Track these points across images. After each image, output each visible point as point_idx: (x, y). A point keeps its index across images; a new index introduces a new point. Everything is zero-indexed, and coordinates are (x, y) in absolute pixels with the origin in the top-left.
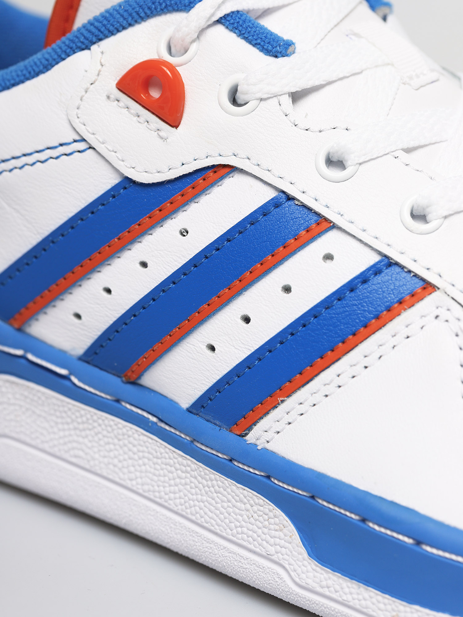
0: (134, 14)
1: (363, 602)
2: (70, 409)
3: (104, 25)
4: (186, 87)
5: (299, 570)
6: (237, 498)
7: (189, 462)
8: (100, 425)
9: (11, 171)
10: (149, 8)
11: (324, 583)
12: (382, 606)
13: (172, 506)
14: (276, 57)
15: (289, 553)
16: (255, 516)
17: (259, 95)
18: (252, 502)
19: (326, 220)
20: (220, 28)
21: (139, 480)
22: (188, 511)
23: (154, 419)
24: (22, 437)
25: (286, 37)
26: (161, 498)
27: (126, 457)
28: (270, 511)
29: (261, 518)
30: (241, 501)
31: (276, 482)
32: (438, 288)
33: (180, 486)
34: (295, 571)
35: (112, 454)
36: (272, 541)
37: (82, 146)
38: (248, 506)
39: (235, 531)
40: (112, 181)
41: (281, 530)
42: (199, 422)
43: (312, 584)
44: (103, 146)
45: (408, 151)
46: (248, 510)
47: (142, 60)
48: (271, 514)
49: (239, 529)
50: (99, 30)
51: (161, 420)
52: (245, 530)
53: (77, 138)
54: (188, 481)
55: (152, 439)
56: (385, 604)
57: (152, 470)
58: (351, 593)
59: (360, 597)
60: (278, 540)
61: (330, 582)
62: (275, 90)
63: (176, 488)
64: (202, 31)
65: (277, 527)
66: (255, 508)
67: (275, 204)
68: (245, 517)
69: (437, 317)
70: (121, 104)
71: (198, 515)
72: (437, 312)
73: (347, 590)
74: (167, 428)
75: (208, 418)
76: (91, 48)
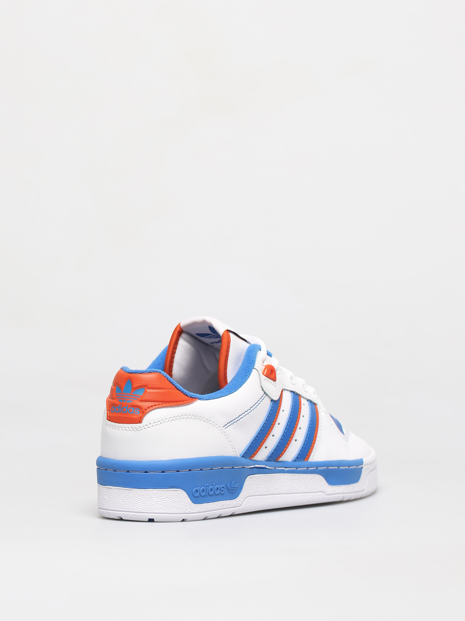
4: (275, 369)
5: (327, 490)
7: (296, 476)
11: (333, 490)
23: (285, 469)
29: (317, 481)
35: (275, 485)
37: (265, 395)
40: (271, 403)
41: (322, 482)
43: (330, 492)
48: (319, 479)
52: (313, 487)
58: (339, 490)
60: (321, 485)
63: (293, 485)
75: (299, 460)
76: (255, 367)
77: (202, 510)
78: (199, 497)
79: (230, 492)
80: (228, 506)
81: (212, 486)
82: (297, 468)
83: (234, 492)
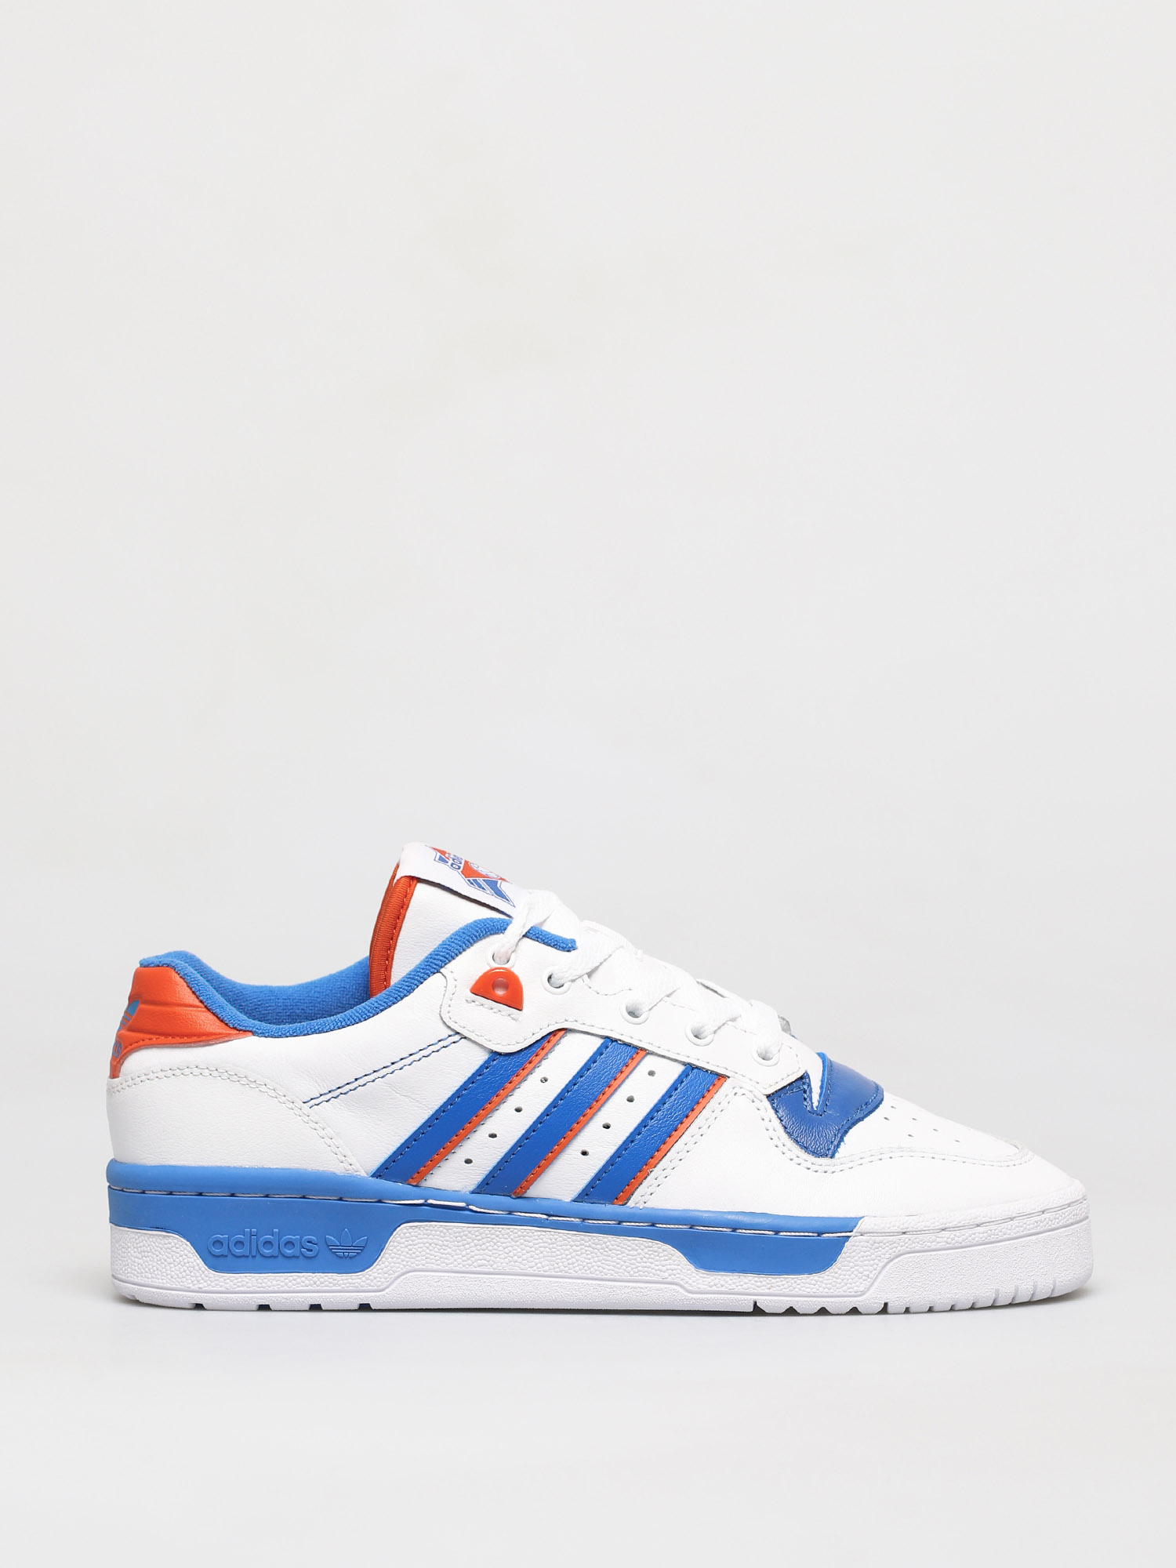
0: (466, 942)
1: (745, 1286)
2: (470, 1232)
3: (448, 953)
4: (520, 979)
5: (690, 1282)
6: (630, 1248)
7: (582, 1237)
8: (497, 1236)
9: (373, 1081)
10: (476, 936)
11: (712, 1283)
12: (759, 1284)
13: (574, 1274)
14: (568, 951)
15: (679, 1272)
16: (647, 1256)
17: (570, 978)
18: (643, 1247)
19: (642, 1049)
20: (526, 939)
21: (539, 1265)
22: (588, 1272)
23: (545, 1217)
24: (430, 1266)
25: (568, 937)
26: (561, 1271)
27: (524, 1252)
28: (659, 1248)
29: (652, 1256)
30: (633, 1249)
31: (660, 1226)
32: (729, 1077)
33: (577, 1257)
34: (687, 1283)
35: (511, 1254)
36: (664, 1268)
37: (457, 1038)
38: (640, 1251)
39: (632, 1272)
40: (481, 1057)
41: (670, 1259)
42: (585, 1207)
43: (703, 1287)
44: (473, 1034)
45: (668, 996)
46: (640, 1254)
47: (481, 974)
48: (661, 1250)
49: (636, 1270)
50: (445, 958)
51: (549, 1215)
52: (640, 1268)
53: (452, 1033)
54: (583, 1251)
55: (545, 1232)
56: (761, 1282)
57: (549, 1254)
58: (734, 1283)
59: (742, 1283)
60: (669, 1267)
61: (716, 1281)
62: (580, 972)
63: (574, 1259)
64: (517, 944)
65: (667, 1258)
66: (646, 1250)
67: (604, 1046)
68: (639, 1259)
69: (735, 1094)
70: (477, 1003)
71: (598, 1272)
72: (735, 1091)
73: (730, 1282)
74: (559, 1218)
75: (593, 1201)
76: (441, 971)
77: (238, 1287)
78: (226, 1256)
79: (337, 1256)
80: (333, 1288)
81: (273, 1236)
82: (584, 1219)
83: (355, 1256)
